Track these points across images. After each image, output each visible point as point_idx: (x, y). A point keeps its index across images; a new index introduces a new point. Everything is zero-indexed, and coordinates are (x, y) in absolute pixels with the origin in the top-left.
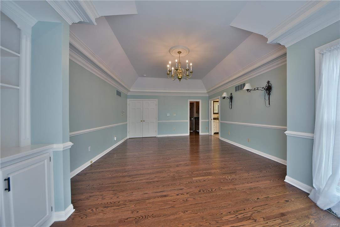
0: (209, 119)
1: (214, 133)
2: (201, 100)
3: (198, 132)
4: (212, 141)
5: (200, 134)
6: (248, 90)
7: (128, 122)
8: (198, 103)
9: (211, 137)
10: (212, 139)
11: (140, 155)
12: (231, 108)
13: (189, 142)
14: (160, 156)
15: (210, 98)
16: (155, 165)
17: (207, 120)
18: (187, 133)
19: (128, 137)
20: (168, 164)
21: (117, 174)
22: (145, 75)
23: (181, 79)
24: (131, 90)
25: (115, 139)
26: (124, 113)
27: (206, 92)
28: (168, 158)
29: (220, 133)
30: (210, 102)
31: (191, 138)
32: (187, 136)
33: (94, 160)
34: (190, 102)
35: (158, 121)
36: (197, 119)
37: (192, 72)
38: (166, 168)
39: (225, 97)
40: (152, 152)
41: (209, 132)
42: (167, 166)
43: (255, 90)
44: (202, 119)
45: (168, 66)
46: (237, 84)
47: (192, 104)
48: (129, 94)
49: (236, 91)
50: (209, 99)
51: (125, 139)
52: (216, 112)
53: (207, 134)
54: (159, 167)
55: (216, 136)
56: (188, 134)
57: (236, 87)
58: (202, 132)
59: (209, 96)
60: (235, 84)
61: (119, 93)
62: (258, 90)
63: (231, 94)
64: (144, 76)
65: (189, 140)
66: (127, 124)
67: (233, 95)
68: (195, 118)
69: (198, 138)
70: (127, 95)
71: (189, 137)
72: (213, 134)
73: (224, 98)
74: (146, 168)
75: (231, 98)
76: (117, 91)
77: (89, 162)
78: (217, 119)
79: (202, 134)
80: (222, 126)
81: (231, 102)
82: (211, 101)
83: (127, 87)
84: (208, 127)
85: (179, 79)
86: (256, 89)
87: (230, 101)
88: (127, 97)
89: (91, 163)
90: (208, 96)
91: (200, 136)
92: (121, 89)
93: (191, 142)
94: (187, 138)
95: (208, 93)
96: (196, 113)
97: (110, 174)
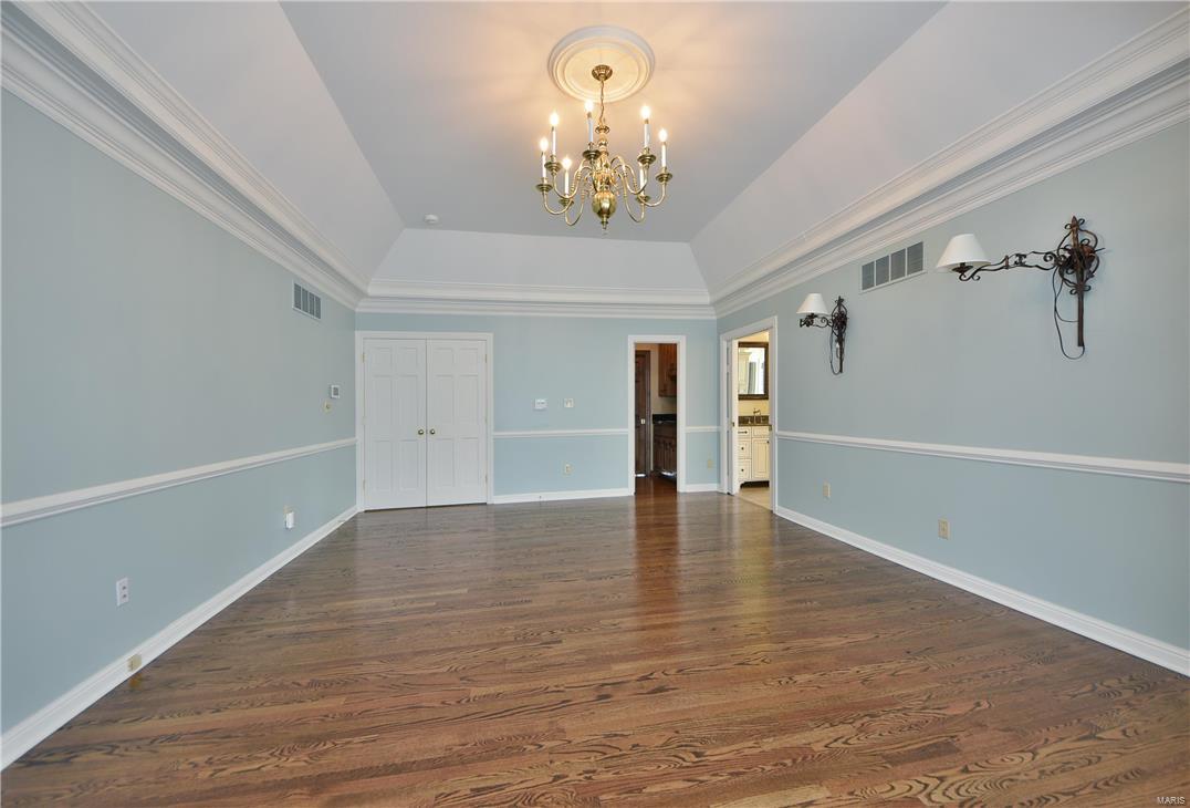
0: (719, 424)
1: (743, 486)
2: (684, 337)
3: (673, 482)
4: (736, 524)
5: (682, 487)
6: (962, 269)
7: (357, 437)
8: (668, 353)
9: (730, 501)
10: (737, 518)
11: (400, 613)
12: (841, 371)
13: (632, 533)
14: (507, 619)
15: (724, 326)
16: (475, 692)
17: (714, 428)
18: (627, 486)
19: (360, 507)
20: (551, 683)
21: (249, 759)
22: (432, 217)
23: (608, 213)
24: (371, 291)
25: (290, 520)
26: (336, 394)
27: (707, 299)
28: (546, 636)
29: (775, 485)
30: (724, 345)
31: (640, 511)
32: (622, 498)
33: (152, 648)
34: (637, 345)
35: (496, 429)
36: (667, 422)
37: (669, 176)
38: (541, 709)
39: (812, 316)
40: (466, 590)
41: (719, 482)
42: (542, 699)
43: (1007, 267)
44: (687, 425)
45: (544, 145)
46: (871, 250)
47: (642, 356)
48: (362, 307)
49: (867, 284)
50: (719, 334)
51: (346, 516)
52: (759, 390)
53: (713, 487)
54: (500, 705)
55: (757, 497)
56: (630, 490)
57: (867, 269)
58: (687, 483)
59: (720, 322)
60: (861, 254)
61: (307, 302)
62: (1023, 265)
63: (840, 302)
64: (428, 224)
65: (632, 517)
66: (353, 447)
67: (850, 307)
68: (656, 417)
69: (674, 505)
70: (354, 313)
71: (632, 504)
72: (736, 489)
73: (809, 320)
74: (424, 715)
75: (840, 322)
76: (297, 288)
77: (123, 662)
78: (760, 420)
79: (688, 491)
80: (787, 452)
81: (841, 340)
82: (729, 341)
83: (352, 278)
84: (718, 459)
85: (601, 212)
86: (1011, 262)
87: (835, 338)
88: (351, 321)
89: (132, 666)
90: (715, 318)
91: (681, 500)
92: (317, 283)
93: (642, 528)
94: (625, 510)
95: (715, 304)
96: (660, 395)
97: (209, 762)
